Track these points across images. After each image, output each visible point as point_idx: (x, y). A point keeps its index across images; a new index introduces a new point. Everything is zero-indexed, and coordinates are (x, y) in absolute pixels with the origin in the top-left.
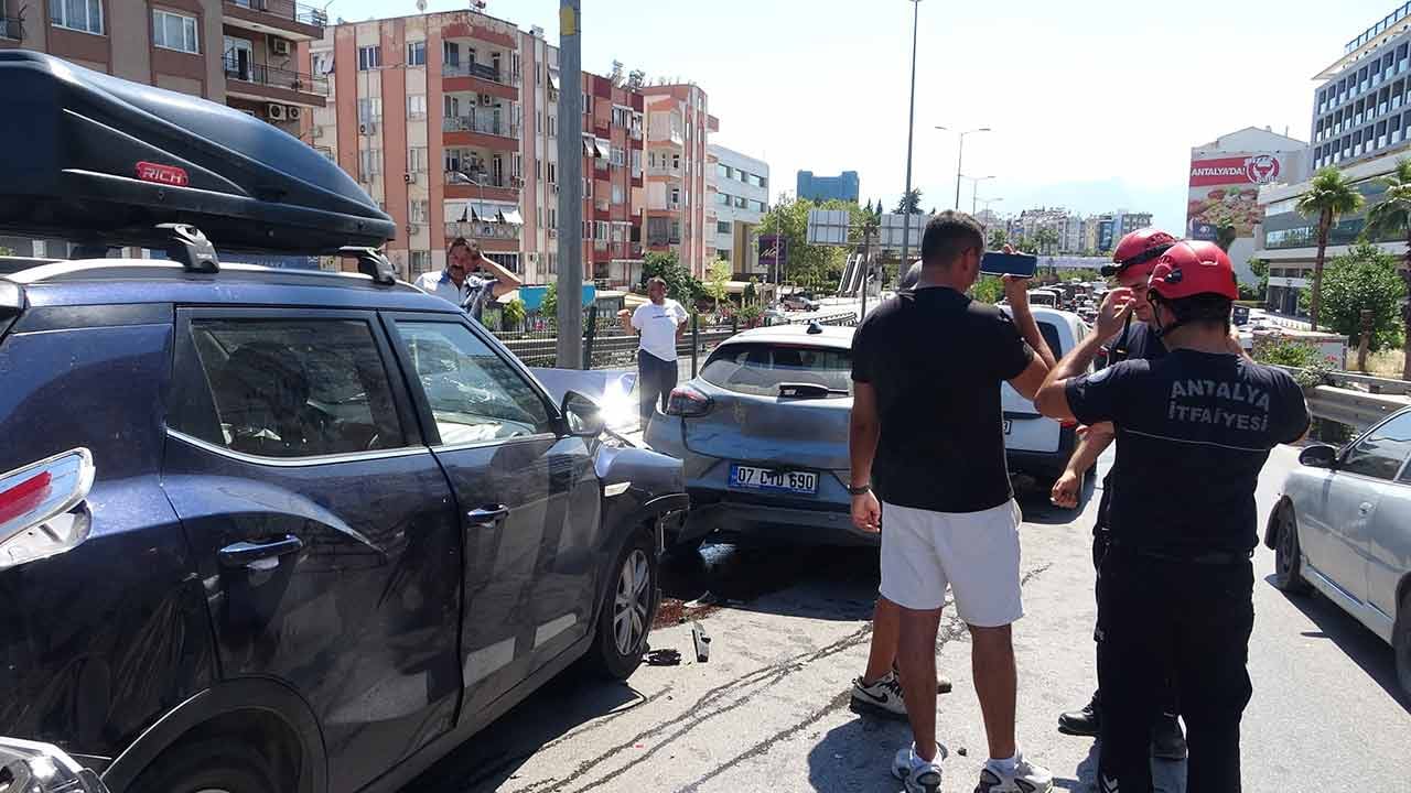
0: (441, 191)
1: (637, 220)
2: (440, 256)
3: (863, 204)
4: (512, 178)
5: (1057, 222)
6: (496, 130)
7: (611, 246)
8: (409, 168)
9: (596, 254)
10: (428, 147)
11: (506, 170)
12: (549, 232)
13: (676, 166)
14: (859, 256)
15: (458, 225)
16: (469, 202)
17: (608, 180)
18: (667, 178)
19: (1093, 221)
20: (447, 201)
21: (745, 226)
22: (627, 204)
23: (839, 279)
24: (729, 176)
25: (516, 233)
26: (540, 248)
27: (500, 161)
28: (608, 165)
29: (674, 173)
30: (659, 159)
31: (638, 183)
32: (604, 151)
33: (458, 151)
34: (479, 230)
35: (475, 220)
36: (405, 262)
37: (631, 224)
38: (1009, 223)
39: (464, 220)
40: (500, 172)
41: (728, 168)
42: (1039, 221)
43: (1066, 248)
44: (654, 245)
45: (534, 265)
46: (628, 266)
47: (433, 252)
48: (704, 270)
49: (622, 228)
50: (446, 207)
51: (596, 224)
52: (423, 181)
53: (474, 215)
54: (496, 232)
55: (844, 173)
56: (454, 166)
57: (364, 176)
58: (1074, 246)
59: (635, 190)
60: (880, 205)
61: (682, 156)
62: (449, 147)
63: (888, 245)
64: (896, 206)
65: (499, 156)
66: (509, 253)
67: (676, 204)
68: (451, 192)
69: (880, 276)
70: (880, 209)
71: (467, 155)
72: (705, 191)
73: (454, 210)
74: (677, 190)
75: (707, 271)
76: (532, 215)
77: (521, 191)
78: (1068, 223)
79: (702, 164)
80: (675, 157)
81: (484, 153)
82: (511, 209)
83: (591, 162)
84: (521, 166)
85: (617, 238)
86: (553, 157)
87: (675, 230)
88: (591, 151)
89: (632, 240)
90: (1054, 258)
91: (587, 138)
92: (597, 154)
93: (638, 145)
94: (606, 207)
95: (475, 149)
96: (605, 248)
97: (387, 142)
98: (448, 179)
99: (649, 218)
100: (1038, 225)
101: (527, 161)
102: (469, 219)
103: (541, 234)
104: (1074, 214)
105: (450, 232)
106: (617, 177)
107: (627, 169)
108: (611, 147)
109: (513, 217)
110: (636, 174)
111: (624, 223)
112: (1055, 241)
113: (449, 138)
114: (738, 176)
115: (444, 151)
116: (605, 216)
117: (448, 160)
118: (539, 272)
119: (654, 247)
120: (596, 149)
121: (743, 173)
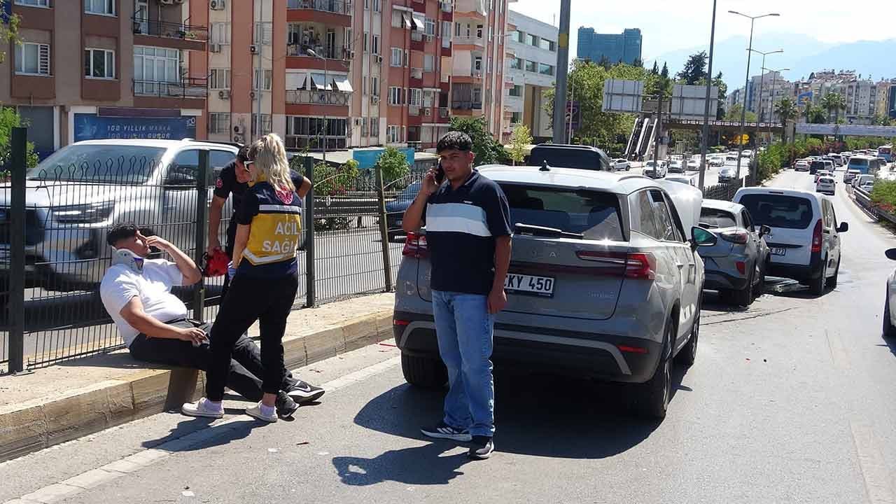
0: (283, 61)
1: (444, 86)
2: (280, 119)
3: (648, 66)
4: (344, 50)
5: (846, 85)
6: (331, 7)
7: (422, 111)
8: (255, 40)
9: (410, 118)
10: (273, 22)
11: (339, 43)
12: (372, 98)
13: (480, 35)
14: (647, 120)
15: (298, 93)
16: (308, 73)
17: (423, 50)
18: (472, 47)
19: (885, 85)
20: (288, 70)
21: (534, 88)
22: (437, 72)
23: (625, 142)
24: (521, 41)
25: (346, 100)
26: (364, 114)
27: (333, 34)
28: (423, 36)
29: (479, 43)
30: (464, 29)
31: (447, 52)
32: (420, 24)
33: (298, 26)
34: (316, 98)
35: (314, 88)
36: (248, 124)
37: (439, 90)
38: (797, 85)
39: (304, 88)
40: (333, 45)
41: (520, 33)
42: (828, 84)
43: (856, 113)
44: (458, 109)
45: (359, 128)
46: (436, 130)
47: (273, 115)
48: (501, 134)
49: (432, 95)
50: (288, 76)
51: (410, 91)
52: (267, 52)
53: (313, 83)
54: (329, 99)
55: (626, 30)
56: (295, 39)
57: (213, 46)
58: (863, 111)
59: (445, 59)
60: (665, 67)
61: (485, 26)
62: (292, 23)
63: (680, 114)
64: (682, 69)
65: (333, 30)
66: (339, 118)
67: (479, 71)
68: (292, 63)
69: (666, 140)
70: (665, 71)
71: (306, 30)
72: (504, 58)
73: (294, 79)
74: (481, 58)
75: (504, 134)
76: (358, 83)
77: (351, 63)
78: (858, 87)
79: (503, 33)
80: (479, 27)
81: (320, 28)
82: (342, 78)
83: (408, 34)
84: (352, 40)
85: (428, 104)
86: (376, 31)
87: (477, 95)
88: (408, 24)
89: (440, 106)
90: (841, 126)
91: (406, 12)
92: (414, 26)
93: (448, 17)
94: (419, 75)
95: (312, 23)
96: (418, 112)
97: (235, 16)
98: (290, 52)
99: (453, 84)
100: (828, 89)
101: (356, 36)
102: (309, 87)
103: (365, 100)
104: (865, 77)
105: (291, 99)
106: (430, 47)
107: (438, 40)
108: (426, 20)
109: (345, 86)
110: (446, 44)
111: (434, 90)
112: (843, 108)
113: (292, 15)
114: (529, 40)
115: (287, 27)
116: (417, 83)
117: (290, 34)
118: (362, 135)
119: (459, 111)
120: (413, 23)
121: (534, 38)
